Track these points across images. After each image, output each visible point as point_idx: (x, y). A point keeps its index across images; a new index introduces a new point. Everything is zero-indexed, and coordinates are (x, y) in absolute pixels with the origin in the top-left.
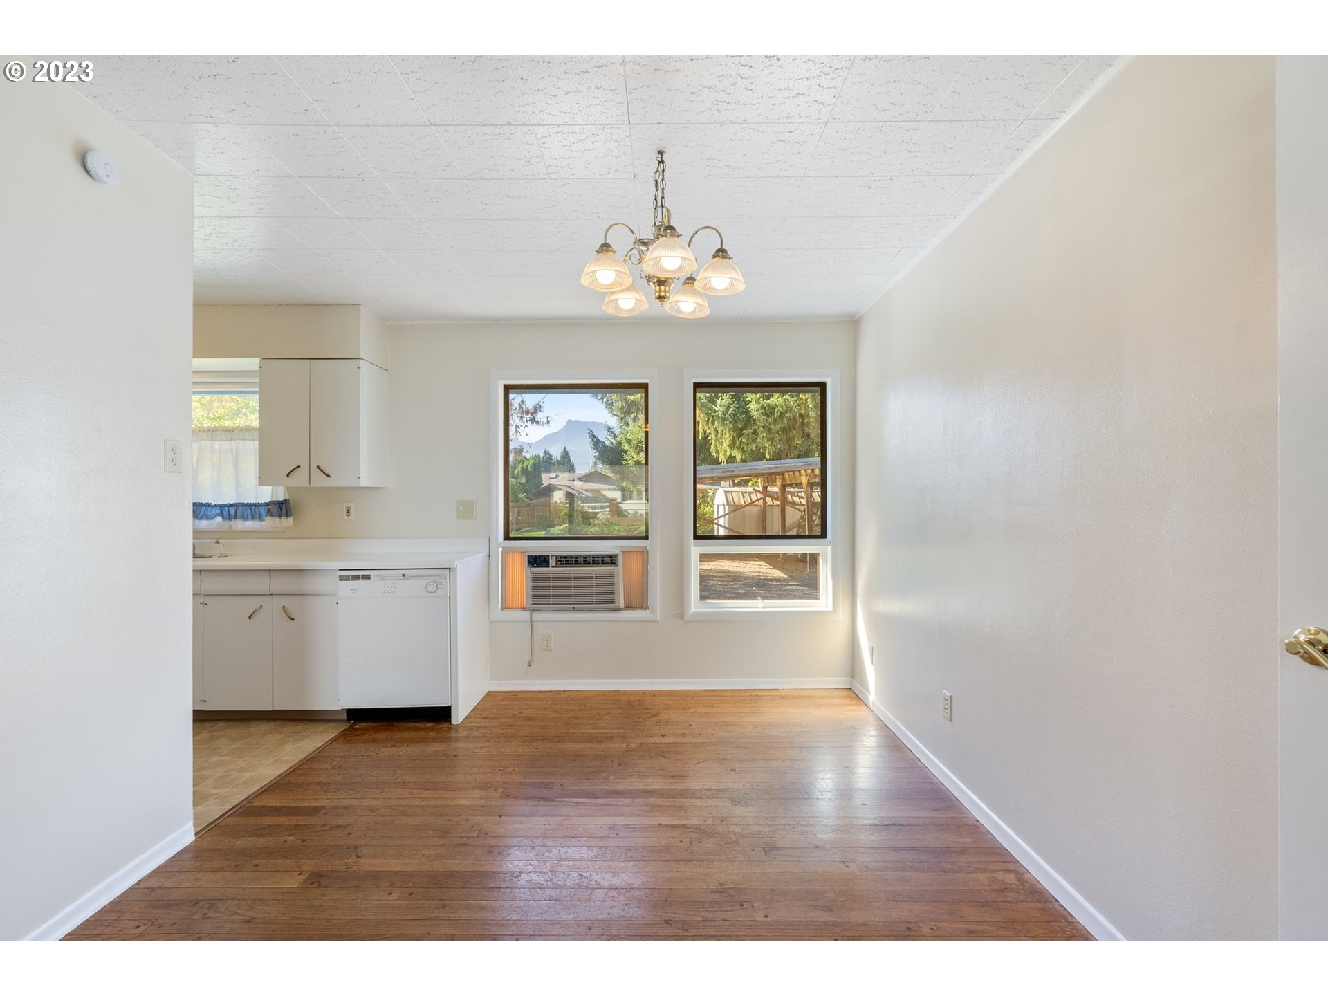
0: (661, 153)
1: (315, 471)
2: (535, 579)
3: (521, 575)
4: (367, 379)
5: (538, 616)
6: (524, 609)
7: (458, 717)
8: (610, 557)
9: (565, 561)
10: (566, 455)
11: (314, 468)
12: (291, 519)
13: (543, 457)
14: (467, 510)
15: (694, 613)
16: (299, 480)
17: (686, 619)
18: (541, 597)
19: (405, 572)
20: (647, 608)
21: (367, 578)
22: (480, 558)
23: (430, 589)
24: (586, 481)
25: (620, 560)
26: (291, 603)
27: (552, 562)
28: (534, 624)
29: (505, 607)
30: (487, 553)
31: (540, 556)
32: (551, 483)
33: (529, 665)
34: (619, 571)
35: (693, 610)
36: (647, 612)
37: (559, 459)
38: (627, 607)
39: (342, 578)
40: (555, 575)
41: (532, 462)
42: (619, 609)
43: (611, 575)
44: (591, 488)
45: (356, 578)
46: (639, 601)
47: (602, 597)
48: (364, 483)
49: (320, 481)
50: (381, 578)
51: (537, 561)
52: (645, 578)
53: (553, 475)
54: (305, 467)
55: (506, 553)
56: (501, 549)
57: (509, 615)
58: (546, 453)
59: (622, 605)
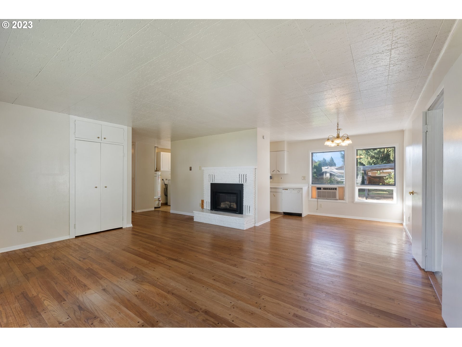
0: (338, 123)
1: (277, 171)
2: (318, 192)
3: (315, 192)
4: (286, 154)
5: (319, 200)
6: (316, 198)
7: (303, 215)
8: (335, 188)
9: (325, 189)
10: (332, 160)
11: (277, 170)
12: (272, 179)
13: (323, 161)
14: (304, 178)
15: (356, 202)
16: (274, 173)
17: (354, 203)
18: (320, 196)
19: (294, 189)
20: (344, 200)
21: (287, 189)
22: (307, 187)
23: (298, 192)
24: (339, 170)
25: (337, 189)
26: (274, 193)
27: (322, 189)
28: (318, 202)
29: (312, 198)
30: (308, 187)
31: (319, 188)
32: (326, 171)
33: (317, 210)
34: (337, 191)
35: (356, 201)
36: (344, 201)
37: (329, 161)
38: (339, 199)
39: (283, 189)
40: (323, 192)
41: (318, 163)
42: (337, 200)
43: (335, 192)
44: (341, 172)
45: (285, 189)
46: (342, 198)
47: (333, 197)
48: (285, 173)
49: (278, 173)
50: (290, 190)
51: (319, 189)
52: (344, 193)
53: (327, 167)
54: (275, 170)
55: (312, 187)
56: (311, 186)
57: (312, 199)
58: (324, 159)
59: (338, 198)
